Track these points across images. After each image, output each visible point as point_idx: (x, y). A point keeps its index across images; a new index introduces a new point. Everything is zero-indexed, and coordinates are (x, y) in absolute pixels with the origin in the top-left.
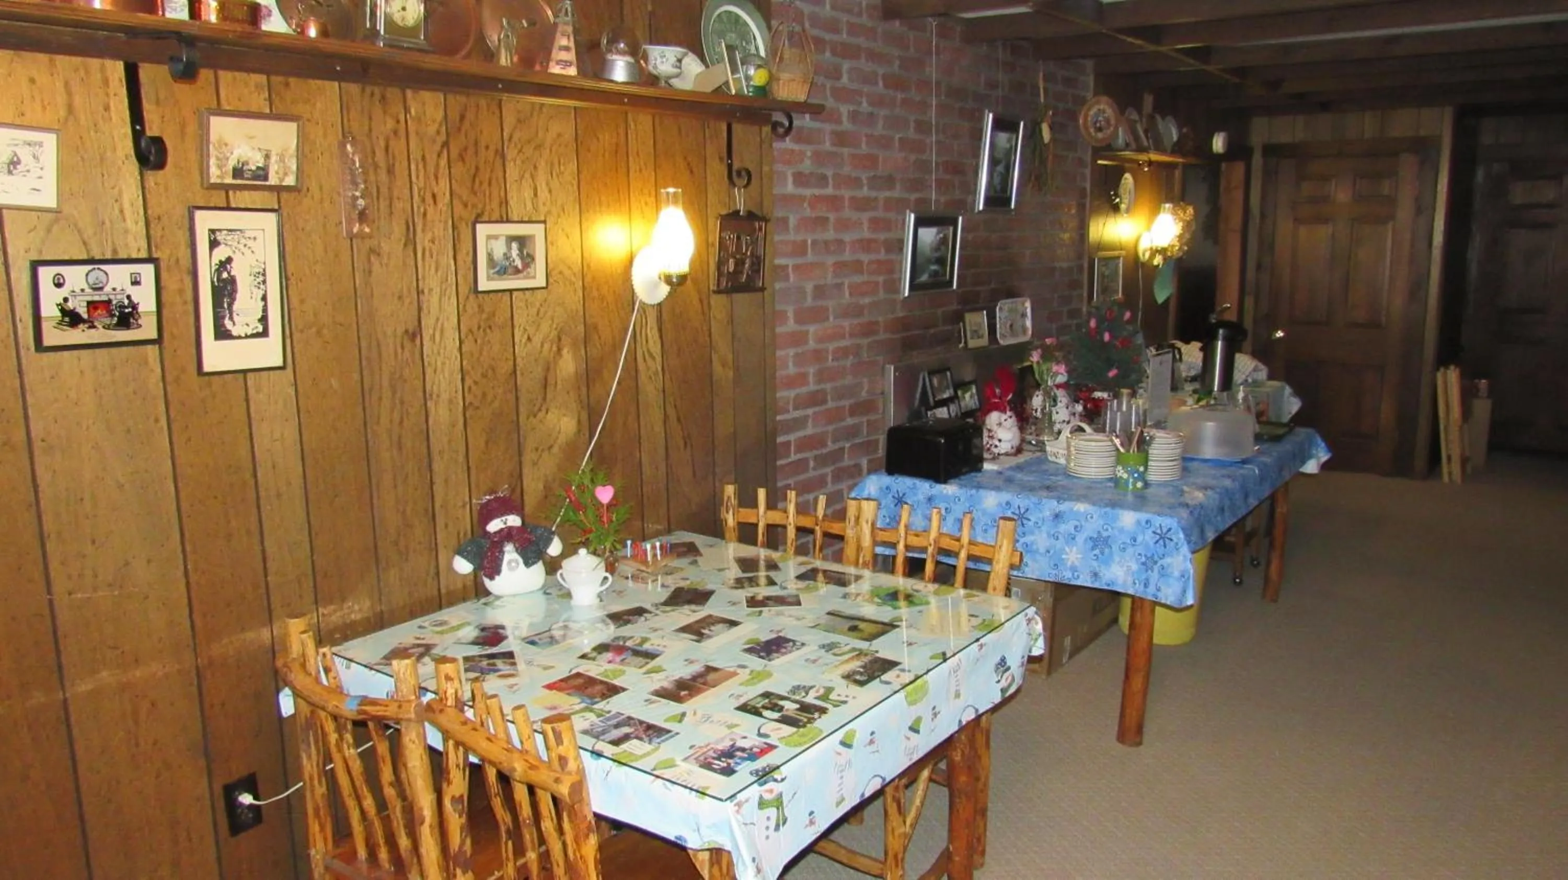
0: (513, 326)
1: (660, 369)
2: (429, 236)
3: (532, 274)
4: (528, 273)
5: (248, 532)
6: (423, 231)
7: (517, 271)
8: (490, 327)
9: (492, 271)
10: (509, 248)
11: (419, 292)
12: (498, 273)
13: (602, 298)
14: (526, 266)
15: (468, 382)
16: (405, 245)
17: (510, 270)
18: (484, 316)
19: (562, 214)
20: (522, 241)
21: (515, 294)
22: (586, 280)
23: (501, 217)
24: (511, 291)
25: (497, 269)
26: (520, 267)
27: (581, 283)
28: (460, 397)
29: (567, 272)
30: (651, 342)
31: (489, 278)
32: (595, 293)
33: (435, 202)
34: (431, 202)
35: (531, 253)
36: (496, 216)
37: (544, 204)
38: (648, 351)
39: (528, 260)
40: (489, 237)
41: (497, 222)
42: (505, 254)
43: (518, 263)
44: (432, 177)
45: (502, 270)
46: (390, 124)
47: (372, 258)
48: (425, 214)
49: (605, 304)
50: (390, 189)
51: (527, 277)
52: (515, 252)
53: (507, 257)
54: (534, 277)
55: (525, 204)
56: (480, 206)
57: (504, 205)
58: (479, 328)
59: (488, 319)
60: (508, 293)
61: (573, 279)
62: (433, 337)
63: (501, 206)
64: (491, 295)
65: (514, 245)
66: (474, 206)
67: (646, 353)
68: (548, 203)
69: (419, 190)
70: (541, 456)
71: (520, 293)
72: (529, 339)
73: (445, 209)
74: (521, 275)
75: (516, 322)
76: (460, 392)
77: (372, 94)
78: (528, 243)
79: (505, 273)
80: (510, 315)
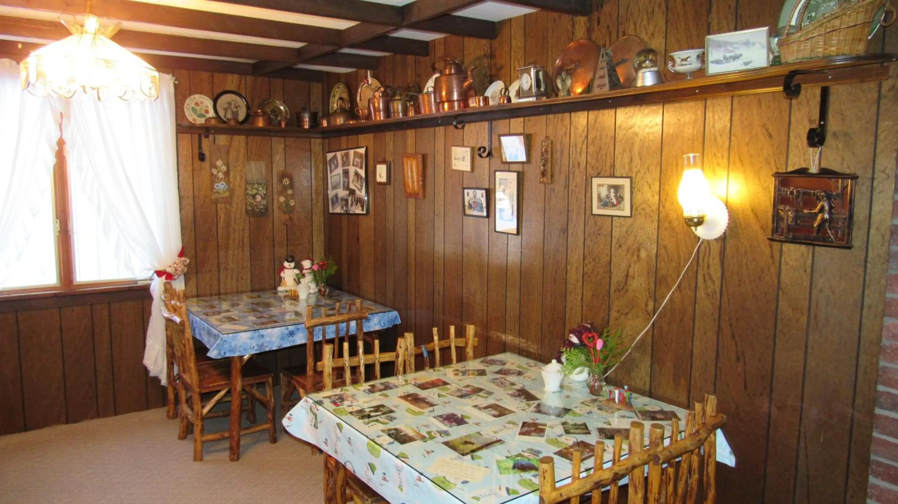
0: (612, 237)
1: (718, 290)
2: (574, 184)
3: (622, 208)
4: (620, 207)
5: (503, 295)
6: (573, 181)
7: (614, 205)
8: (599, 234)
9: (600, 204)
10: (609, 192)
11: (568, 211)
12: (603, 205)
13: (673, 230)
14: (619, 202)
15: (586, 261)
16: (565, 188)
17: (609, 205)
18: (597, 228)
19: (647, 173)
20: (617, 188)
21: (614, 218)
22: (661, 216)
23: (611, 174)
24: (612, 216)
25: (602, 203)
26: (615, 203)
27: (657, 217)
28: (582, 268)
29: (648, 210)
30: (712, 269)
31: (599, 208)
32: (667, 224)
33: (579, 167)
34: (577, 167)
35: (621, 195)
36: (608, 173)
37: (636, 167)
38: (709, 274)
39: (620, 199)
40: (599, 185)
41: (608, 177)
42: (607, 195)
43: (614, 201)
44: (579, 154)
45: (605, 204)
46: (564, 129)
47: (552, 192)
48: (574, 173)
49: (675, 234)
50: (561, 161)
51: (619, 209)
52: (612, 195)
53: (608, 197)
54: (623, 210)
55: (624, 167)
56: (600, 168)
57: (612, 167)
58: (594, 234)
59: (599, 230)
60: (611, 218)
61: (652, 215)
62: (572, 234)
63: (610, 169)
64: (602, 217)
65: (612, 190)
66: (597, 168)
67: (706, 275)
68: (639, 166)
69: (572, 161)
70: (620, 316)
71: (618, 218)
72: (620, 246)
73: (583, 170)
74: (616, 208)
75: (613, 235)
76: (582, 266)
77: (558, 118)
78: (620, 190)
79: (607, 206)
80: (610, 230)
